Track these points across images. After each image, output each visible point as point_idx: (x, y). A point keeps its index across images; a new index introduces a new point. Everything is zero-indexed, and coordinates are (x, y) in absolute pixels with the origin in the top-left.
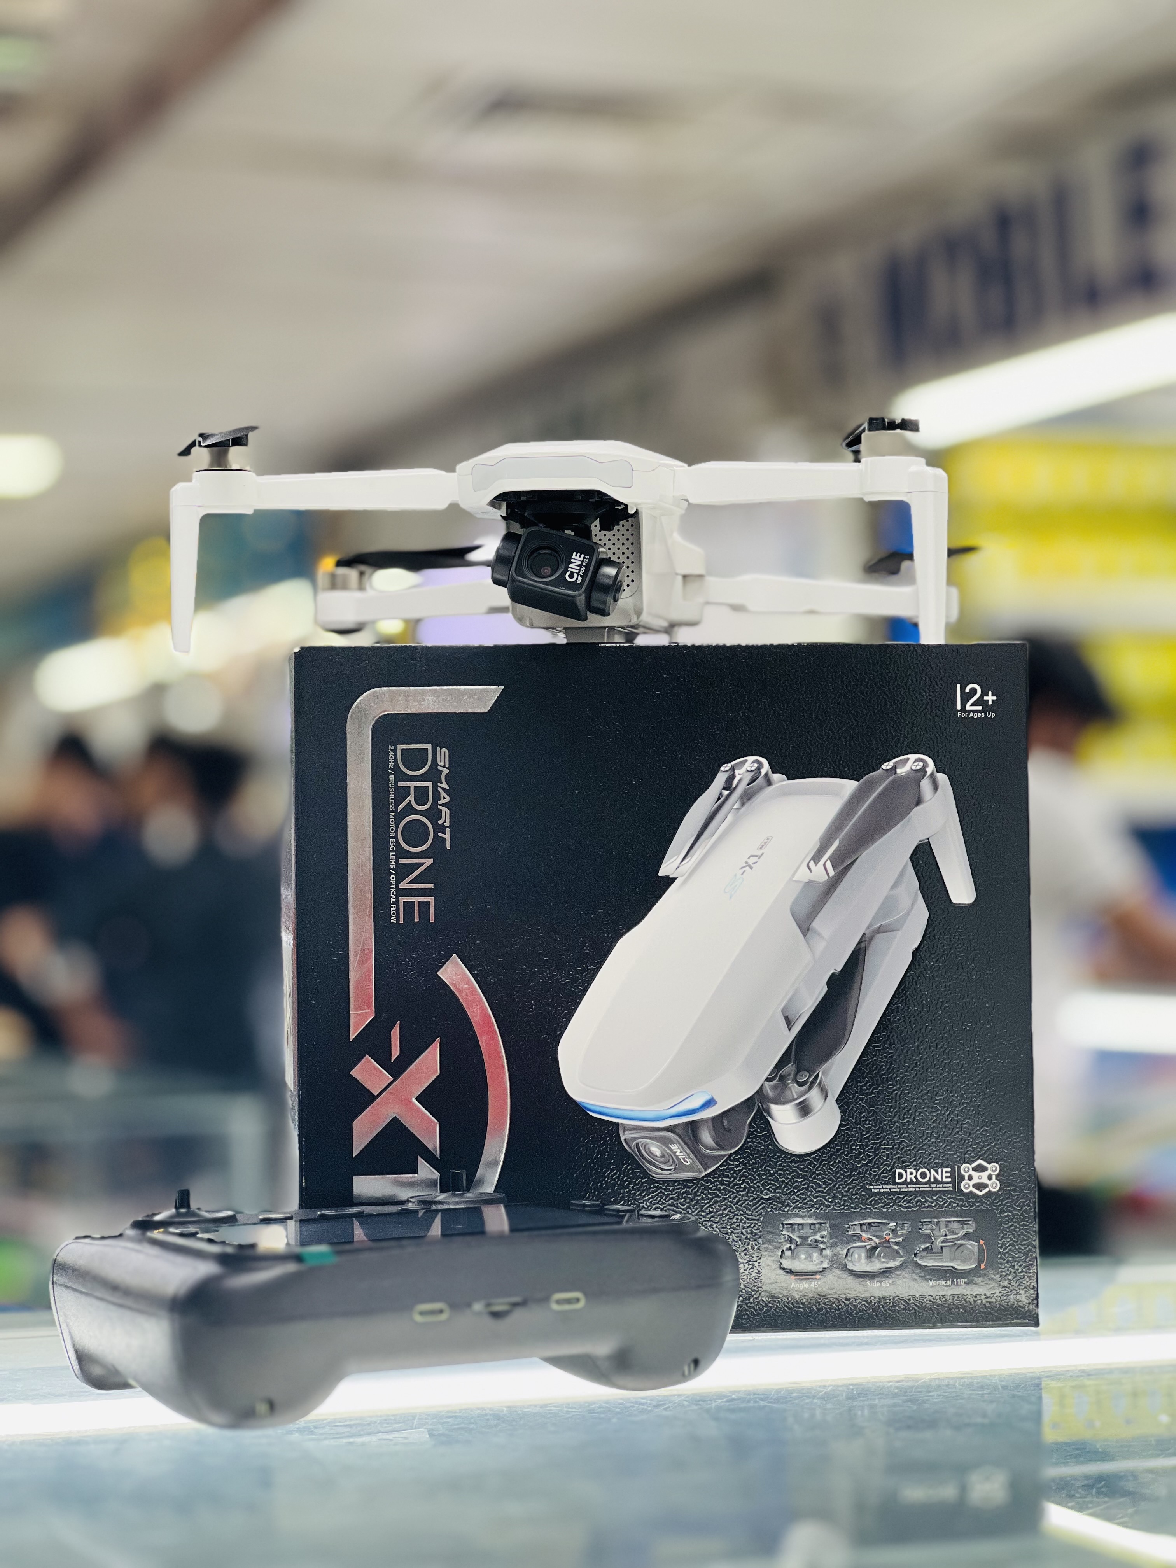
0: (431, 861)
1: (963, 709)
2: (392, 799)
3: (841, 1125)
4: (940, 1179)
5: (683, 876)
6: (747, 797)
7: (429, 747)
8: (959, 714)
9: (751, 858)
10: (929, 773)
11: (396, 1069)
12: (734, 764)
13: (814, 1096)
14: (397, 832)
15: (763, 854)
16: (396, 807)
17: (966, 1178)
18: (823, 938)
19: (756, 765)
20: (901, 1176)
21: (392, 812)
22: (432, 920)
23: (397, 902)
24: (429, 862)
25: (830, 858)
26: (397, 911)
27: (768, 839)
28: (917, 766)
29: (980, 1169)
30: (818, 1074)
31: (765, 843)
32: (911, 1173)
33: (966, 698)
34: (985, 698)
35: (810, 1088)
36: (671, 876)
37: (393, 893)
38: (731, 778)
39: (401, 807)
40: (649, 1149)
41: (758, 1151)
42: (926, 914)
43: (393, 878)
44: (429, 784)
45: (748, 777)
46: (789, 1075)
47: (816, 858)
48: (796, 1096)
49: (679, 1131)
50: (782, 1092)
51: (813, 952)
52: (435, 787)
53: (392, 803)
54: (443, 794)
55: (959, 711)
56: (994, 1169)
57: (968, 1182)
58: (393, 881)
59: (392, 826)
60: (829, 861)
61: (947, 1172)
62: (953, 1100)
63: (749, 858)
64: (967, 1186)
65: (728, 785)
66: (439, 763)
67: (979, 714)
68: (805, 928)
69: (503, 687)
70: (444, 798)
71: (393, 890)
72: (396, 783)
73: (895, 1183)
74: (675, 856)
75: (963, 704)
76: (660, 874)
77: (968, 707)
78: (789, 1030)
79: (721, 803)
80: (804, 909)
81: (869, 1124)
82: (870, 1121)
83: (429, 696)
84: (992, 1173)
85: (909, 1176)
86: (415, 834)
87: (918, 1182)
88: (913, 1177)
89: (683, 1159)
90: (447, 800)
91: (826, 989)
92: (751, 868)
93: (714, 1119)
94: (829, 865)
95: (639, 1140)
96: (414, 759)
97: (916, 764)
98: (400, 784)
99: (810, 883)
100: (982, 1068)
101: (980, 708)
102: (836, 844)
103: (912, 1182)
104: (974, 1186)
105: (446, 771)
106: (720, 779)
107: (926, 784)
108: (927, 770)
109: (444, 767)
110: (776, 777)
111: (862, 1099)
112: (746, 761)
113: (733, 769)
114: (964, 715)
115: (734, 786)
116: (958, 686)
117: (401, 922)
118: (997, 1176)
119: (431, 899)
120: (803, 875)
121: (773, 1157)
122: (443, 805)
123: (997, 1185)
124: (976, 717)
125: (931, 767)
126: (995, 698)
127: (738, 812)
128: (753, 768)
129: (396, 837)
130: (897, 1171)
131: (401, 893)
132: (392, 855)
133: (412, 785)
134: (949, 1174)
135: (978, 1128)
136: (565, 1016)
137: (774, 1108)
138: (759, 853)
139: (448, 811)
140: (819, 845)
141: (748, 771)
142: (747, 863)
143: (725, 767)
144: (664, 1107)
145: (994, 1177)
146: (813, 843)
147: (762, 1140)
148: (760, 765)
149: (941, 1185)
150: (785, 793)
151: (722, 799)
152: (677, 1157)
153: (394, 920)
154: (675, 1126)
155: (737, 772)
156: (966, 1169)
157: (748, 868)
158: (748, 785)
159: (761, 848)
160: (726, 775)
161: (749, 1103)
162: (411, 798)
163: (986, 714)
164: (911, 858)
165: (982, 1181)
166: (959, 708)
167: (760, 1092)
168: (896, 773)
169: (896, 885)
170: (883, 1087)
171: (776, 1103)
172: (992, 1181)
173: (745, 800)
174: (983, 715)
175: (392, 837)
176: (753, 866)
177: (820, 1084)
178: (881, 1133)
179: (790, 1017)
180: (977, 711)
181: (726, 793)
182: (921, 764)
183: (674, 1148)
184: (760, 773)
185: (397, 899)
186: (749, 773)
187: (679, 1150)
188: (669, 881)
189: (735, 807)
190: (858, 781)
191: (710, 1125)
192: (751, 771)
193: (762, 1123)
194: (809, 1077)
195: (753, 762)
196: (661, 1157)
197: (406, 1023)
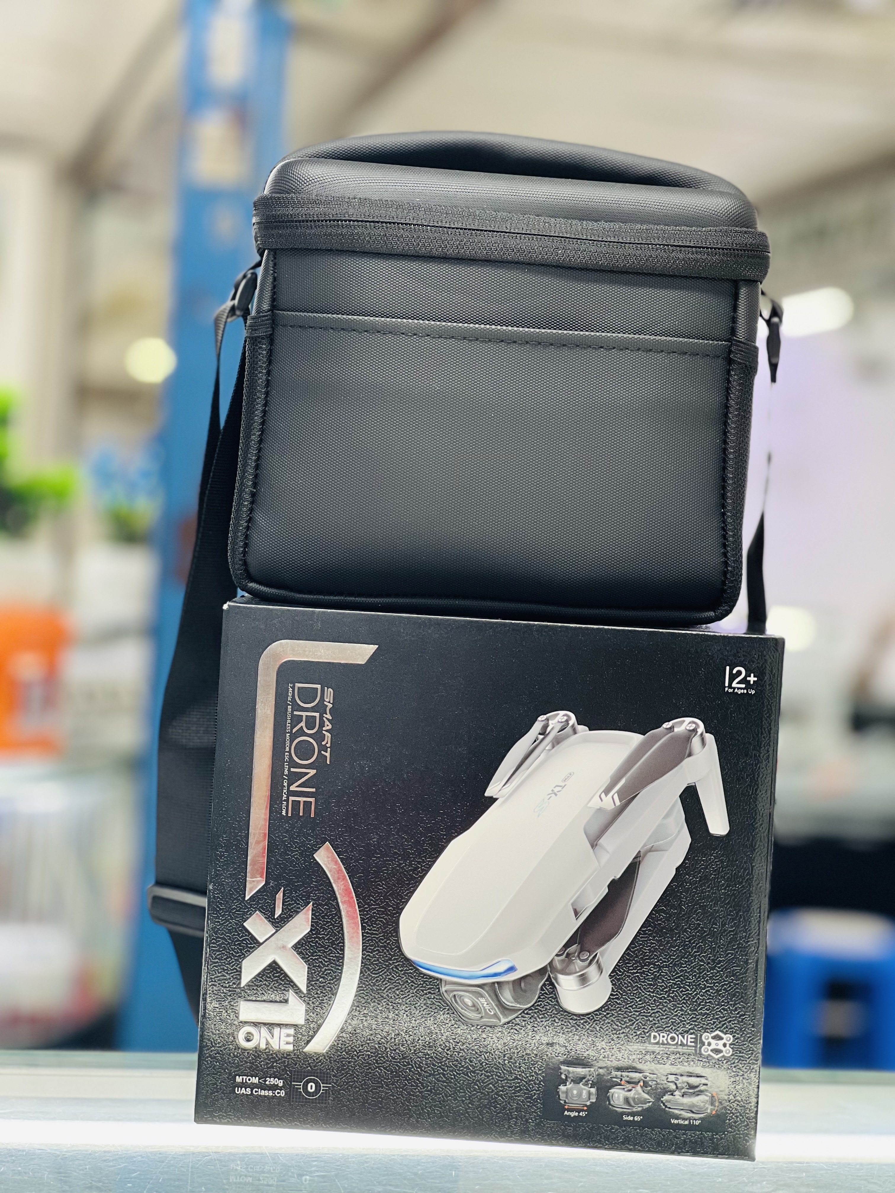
0: (314, 771)
1: (730, 686)
3: (611, 995)
4: (685, 1043)
5: (503, 797)
6: (557, 742)
8: (726, 690)
9: (557, 788)
10: (699, 733)
11: (278, 923)
12: (550, 716)
13: (592, 970)
14: (290, 748)
16: (292, 730)
17: (706, 1044)
18: (608, 852)
19: (566, 718)
20: (655, 1037)
21: (288, 733)
22: (312, 816)
23: (287, 801)
24: (313, 772)
25: (618, 792)
26: (287, 806)
28: (690, 727)
29: (718, 1038)
30: (596, 954)
31: (568, 777)
32: (663, 1037)
33: (733, 677)
34: (748, 679)
35: (590, 963)
36: (494, 797)
37: (285, 793)
38: (545, 727)
39: (294, 730)
40: (463, 1000)
41: (546, 1009)
42: (689, 840)
44: (317, 715)
45: (559, 726)
46: (575, 953)
47: (607, 791)
48: (578, 970)
49: (487, 988)
50: (567, 966)
51: (599, 862)
52: (321, 717)
54: (327, 723)
56: (728, 1039)
57: (708, 1047)
58: (285, 784)
59: (288, 743)
60: (616, 794)
61: (691, 1038)
62: (700, 984)
63: (555, 787)
64: (706, 1050)
65: (544, 732)
66: (325, 699)
67: (742, 691)
68: (594, 844)
69: (377, 646)
70: (328, 726)
71: (285, 791)
72: (292, 712)
73: (650, 1043)
74: (497, 782)
75: (731, 683)
76: (486, 794)
77: (734, 685)
78: (577, 919)
79: (536, 744)
80: (594, 829)
81: (633, 996)
82: (634, 994)
85: (661, 1039)
86: (304, 751)
87: (668, 1044)
88: (664, 1039)
89: (489, 1010)
90: (330, 727)
91: (607, 890)
92: (556, 795)
93: (514, 982)
94: (616, 797)
95: (455, 993)
96: (308, 695)
97: (690, 725)
98: (296, 713)
99: (600, 810)
100: (724, 961)
101: (743, 686)
102: (624, 781)
103: (663, 1044)
104: (712, 1051)
105: (330, 706)
106: (537, 727)
107: (696, 741)
108: (698, 730)
109: (329, 702)
110: (581, 728)
111: (629, 976)
112: (558, 714)
113: (547, 719)
114: (731, 691)
115: (547, 733)
116: (728, 668)
117: (290, 815)
118: (730, 1044)
119: (312, 800)
120: (596, 803)
121: (557, 1014)
122: (326, 731)
123: (730, 1051)
124: (739, 693)
125: (701, 728)
126: (755, 679)
127: (550, 752)
128: (563, 720)
129: (290, 752)
130: (653, 1034)
133: (304, 714)
134: (693, 1040)
135: (718, 1007)
136: (406, 895)
137: (561, 977)
138: (563, 784)
139: (330, 735)
140: (609, 781)
141: (559, 722)
142: (553, 791)
143: (542, 718)
144: (476, 970)
145: (728, 1045)
146: (606, 781)
147: (550, 1000)
148: (569, 718)
149: (686, 1048)
150: (585, 740)
151: (537, 742)
152: (484, 1007)
153: (284, 813)
154: (484, 985)
155: (550, 722)
156: (706, 1037)
157: (553, 795)
158: (558, 732)
159: (565, 781)
160: (542, 724)
161: (542, 971)
162: (303, 724)
163: (747, 691)
164: (680, 796)
165: (718, 1047)
166: (727, 685)
167: (551, 963)
168: (673, 731)
169: (667, 816)
170: (646, 969)
171: (562, 974)
172: (726, 1048)
173: (555, 744)
174: (745, 691)
175: (287, 752)
177: (598, 960)
178: (642, 1004)
179: (578, 910)
180: (741, 689)
181: (541, 737)
182: (694, 726)
183: (483, 1001)
184: (568, 724)
185: (288, 798)
186: (559, 723)
187: (486, 1002)
188: (492, 800)
189: (547, 748)
190: (644, 735)
191: (511, 986)
192: (561, 722)
193: (550, 988)
194: (589, 956)
195: (564, 715)
196: (472, 1007)
197: (288, 890)
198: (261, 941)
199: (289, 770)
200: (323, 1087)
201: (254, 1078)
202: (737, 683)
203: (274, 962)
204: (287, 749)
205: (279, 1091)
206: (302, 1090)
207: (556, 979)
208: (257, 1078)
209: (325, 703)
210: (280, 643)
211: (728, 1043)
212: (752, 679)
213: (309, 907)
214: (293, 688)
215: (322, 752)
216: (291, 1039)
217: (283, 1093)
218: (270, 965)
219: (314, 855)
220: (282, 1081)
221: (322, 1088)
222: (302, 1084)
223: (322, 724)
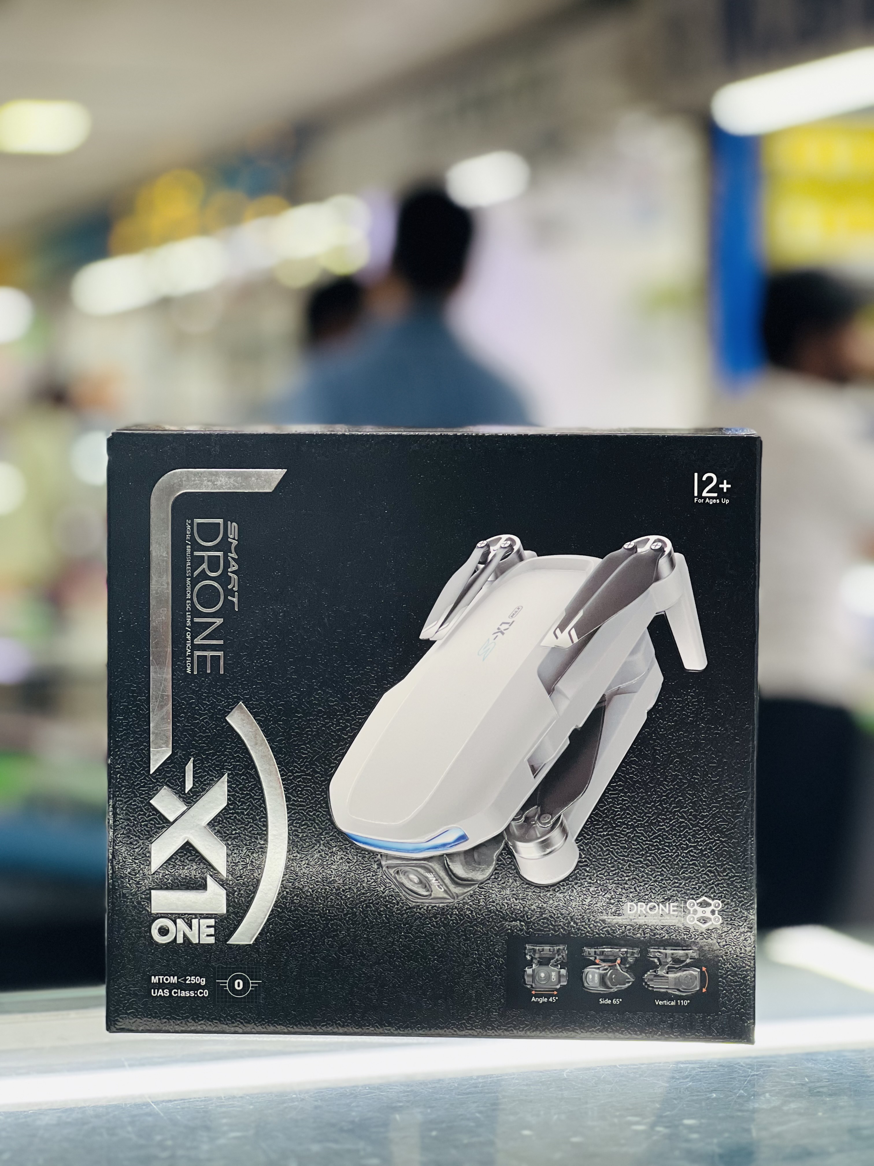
1: (700, 496)
2: (188, 566)
3: (579, 862)
4: (667, 912)
5: (441, 639)
6: (500, 571)
7: (221, 521)
8: (695, 500)
10: (666, 553)
12: (490, 541)
13: (556, 834)
14: (191, 594)
15: (513, 622)
16: (192, 574)
18: (567, 697)
19: (509, 542)
21: (189, 577)
22: (222, 672)
23: (192, 656)
24: (219, 621)
25: (575, 627)
26: (192, 663)
27: (518, 609)
28: (656, 546)
30: (560, 816)
31: (516, 612)
33: (702, 485)
34: (721, 486)
35: (553, 828)
36: (431, 639)
37: (189, 647)
38: (486, 554)
39: (196, 573)
40: (408, 876)
41: (504, 881)
42: (661, 679)
43: (189, 634)
44: (220, 554)
45: (502, 553)
46: (535, 816)
47: (562, 627)
48: (539, 835)
49: (437, 861)
50: (527, 831)
51: (557, 710)
52: (226, 556)
53: (188, 570)
54: (233, 563)
55: (696, 497)
56: (717, 905)
58: (189, 637)
59: (189, 589)
60: (573, 629)
62: (681, 844)
63: (501, 625)
64: (692, 919)
65: (484, 561)
66: (229, 536)
67: (714, 501)
68: (550, 690)
69: (286, 470)
70: (234, 566)
71: (189, 645)
72: (192, 553)
74: (434, 621)
75: (700, 491)
76: (421, 637)
77: (704, 494)
78: (535, 777)
79: (476, 575)
80: (550, 672)
81: (604, 862)
82: (605, 859)
84: (715, 909)
85: (639, 909)
88: (643, 909)
89: (438, 886)
90: (236, 568)
91: (568, 742)
92: (503, 633)
93: (466, 852)
94: (573, 633)
95: (399, 868)
96: (209, 532)
97: (655, 544)
98: (196, 553)
99: (555, 649)
100: (708, 816)
101: (715, 495)
102: (581, 614)
105: (235, 543)
106: (476, 554)
107: (663, 563)
108: (665, 549)
109: (234, 539)
110: (527, 553)
111: (598, 840)
112: (501, 538)
113: (488, 546)
114: (701, 501)
115: (489, 560)
116: (696, 475)
117: (195, 673)
118: (719, 911)
119: (220, 653)
120: (550, 641)
121: (517, 887)
124: (711, 503)
125: (669, 547)
126: (729, 486)
127: (492, 584)
128: (507, 545)
131: (195, 647)
132: (188, 615)
135: (704, 869)
136: (335, 759)
137: (521, 845)
138: (510, 621)
140: (564, 614)
141: (501, 547)
142: (499, 629)
143: (482, 544)
144: (421, 840)
145: (717, 912)
146: (560, 614)
147: (509, 871)
148: (513, 542)
150: (534, 568)
151: (478, 572)
153: (189, 671)
154: (432, 857)
155: (492, 548)
157: (499, 634)
158: (501, 560)
160: (481, 551)
161: (497, 839)
162: (205, 566)
163: (720, 501)
164: (648, 628)
166: (696, 494)
167: (507, 829)
168: (636, 552)
169: (633, 652)
170: (618, 830)
171: (520, 841)
172: (715, 916)
173: (499, 574)
174: (718, 501)
175: (188, 599)
176: (504, 632)
177: (562, 823)
178: (616, 870)
179: (536, 766)
180: (713, 498)
181: (482, 566)
182: (660, 544)
183: (430, 876)
184: (513, 549)
185: (192, 652)
186: (502, 549)
187: (434, 878)
188: (429, 643)
189: (489, 580)
190: (602, 558)
191: (462, 858)
192: (505, 548)
193: (508, 858)
194: (552, 819)
195: (506, 540)
196: (418, 883)
197: (198, 760)
198: (171, 820)
199: (192, 621)
200: (252, 983)
201: (172, 977)
202: (708, 492)
203: (188, 843)
204: (189, 596)
205: (202, 991)
206: (228, 988)
207: (514, 846)
208: (176, 977)
210: (174, 473)
212: (725, 486)
213: (225, 778)
214: (192, 525)
215: (229, 598)
216: (212, 931)
217: (206, 994)
218: (183, 848)
220: (204, 979)
221: (251, 985)
222: (228, 981)
223: (227, 565)
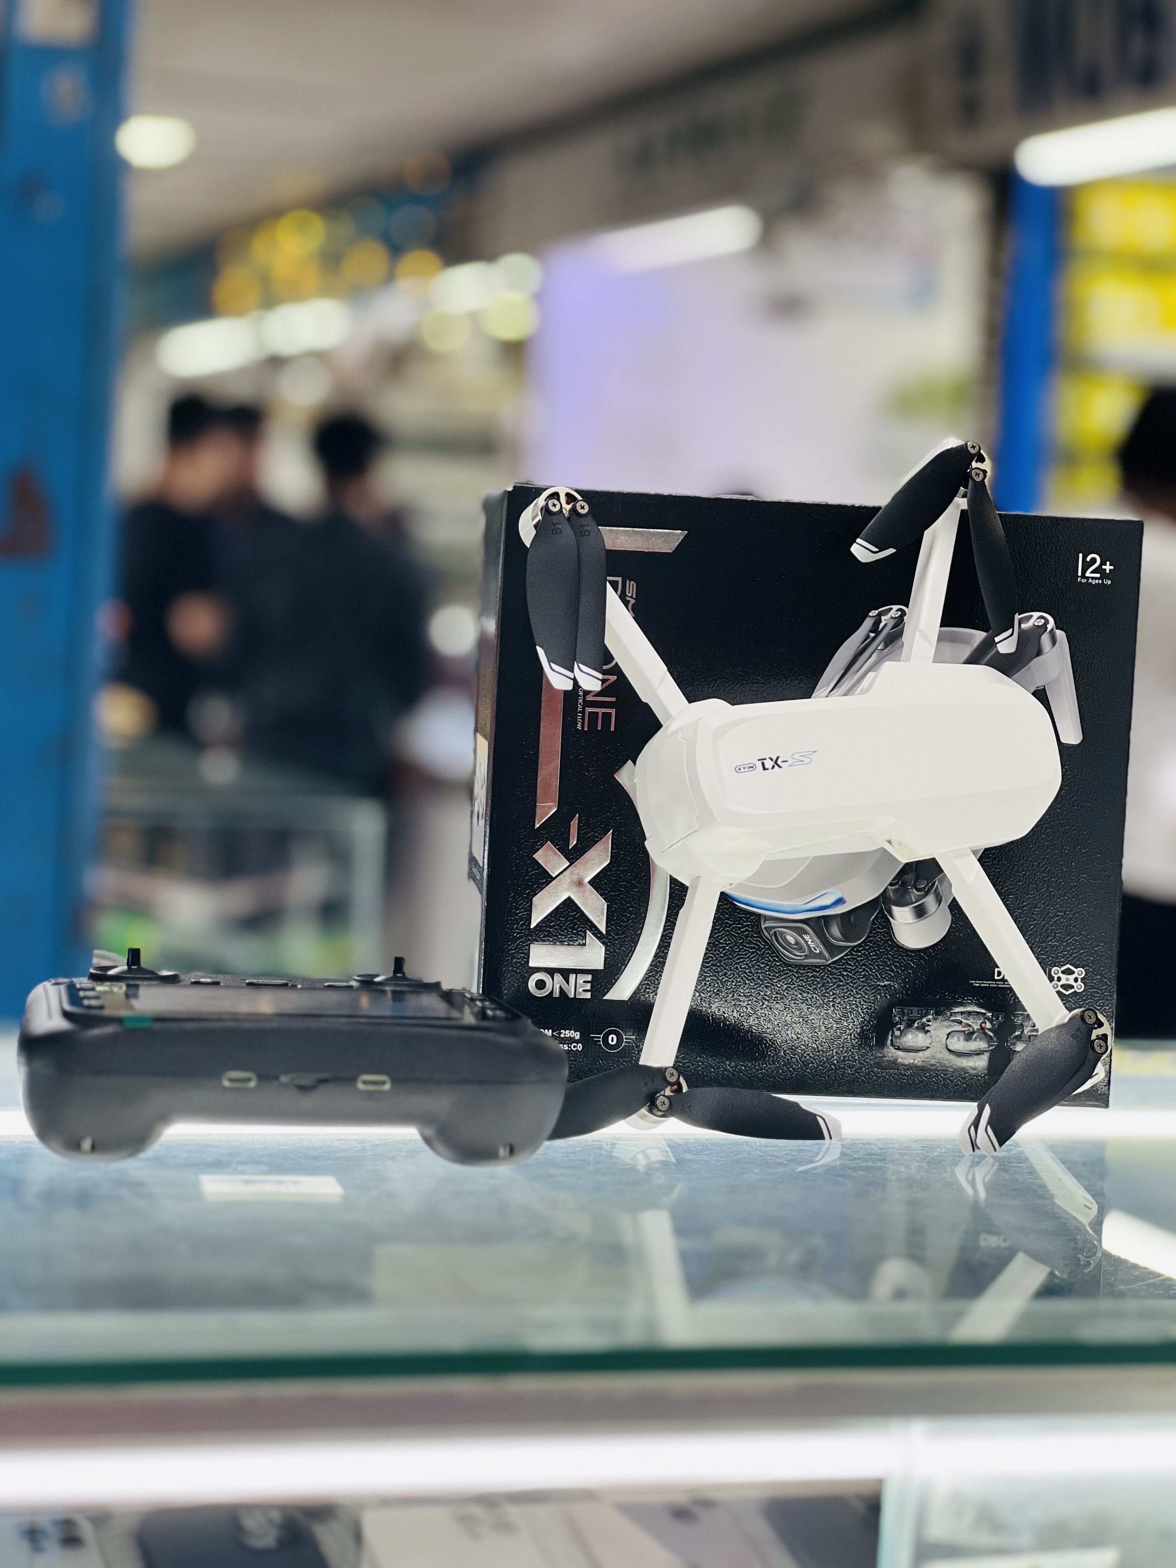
1: (1083, 576)
3: (951, 927)
6: (890, 640)
7: (619, 579)
10: (1049, 630)
11: (573, 856)
12: (881, 611)
13: (930, 901)
17: (1056, 979)
19: (899, 613)
22: (612, 729)
23: (583, 712)
26: (583, 719)
28: (1039, 622)
29: (1068, 972)
30: (934, 882)
34: (1104, 567)
35: (927, 894)
37: (580, 703)
38: (877, 623)
40: (785, 937)
41: (879, 945)
45: (891, 623)
46: (910, 881)
48: (914, 900)
49: (812, 924)
50: (902, 896)
55: (1080, 577)
57: (1057, 982)
62: (1049, 913)
65: (875, 629)
67: (1097, 581)
69: (687, 532)
71: (580, 701)
73: (993, 980)
74: (824, 687)
75: (1084, 571)
77: (1088, 574)
79: (867, 643)
83: (623, 536)
84: (1078, 976)
89: (814, 948)
93: (843, 914)
95: (777, 929)
97: (1039, 620)
100: (1076, 886)
101: (1098, 575)
104: (1062, 986)
106: (868, 623)
107: (1045, 639)
108: (1048, 626)
109: (631, 597)
112: (891, 609)
113: (879, 615)
114: (1084, 581)
115: (880, 630)
116: (1081, 555)
117: (586, 729)
121: (890, 951)
124: (1094, 583)
125: (1051, 624)
127: (881, 653)
128: (897, 616)
135: (1069, 937)
137: (895, 909)
141: (892, 618)
143: (873, 613)
144: (799, 902)
145: (1079, 980)
147: (882, 935)
148: (904, 613)
151: (868, 640)
152: (808, 946)
153: (579, 727)
154: (808, 919)
155: (883, 618)
158: (891, 630)
160: (873, 620)
161: (873, 903)
163: (1103, 581)
166: (1080, 574)
167: (883, 894)
168: (1024, 626)
171: (896, 905)
173: (888, 643)
177: (935, 890)
181: (872, 635)
182: (1043, 621)
183: (807, 938)
184: (903, 620)
185: (584, 709)
187: (811, 940)
189: (879, 648)
190: (988, 632)
191: (839, 920)
192: (895, 618)
193: (883, 922)
194: (927, 884)
195: (898, 610)
196: (795, 945)
197: (584, 816)
198: (554, 876)
200: (626, 1039)
201: (546, 1030)
202: (1092, 572)
203: (569, 899)
205: (576, 1045)
206: (601, 1043)
207: (890, 911)
208: (550, 1031)
209: (627, 598)
211: (1080, 977)
216: (588, 987)
217: (580, 1047)
218: (565, 901)
219: (615, 775)
220: (578, 1033)
221: (625, 1040)
222: (602, 1036)
